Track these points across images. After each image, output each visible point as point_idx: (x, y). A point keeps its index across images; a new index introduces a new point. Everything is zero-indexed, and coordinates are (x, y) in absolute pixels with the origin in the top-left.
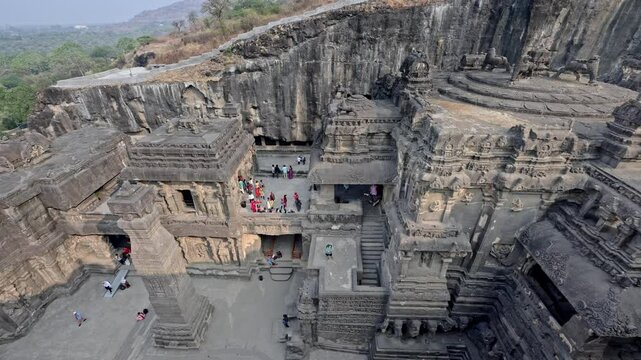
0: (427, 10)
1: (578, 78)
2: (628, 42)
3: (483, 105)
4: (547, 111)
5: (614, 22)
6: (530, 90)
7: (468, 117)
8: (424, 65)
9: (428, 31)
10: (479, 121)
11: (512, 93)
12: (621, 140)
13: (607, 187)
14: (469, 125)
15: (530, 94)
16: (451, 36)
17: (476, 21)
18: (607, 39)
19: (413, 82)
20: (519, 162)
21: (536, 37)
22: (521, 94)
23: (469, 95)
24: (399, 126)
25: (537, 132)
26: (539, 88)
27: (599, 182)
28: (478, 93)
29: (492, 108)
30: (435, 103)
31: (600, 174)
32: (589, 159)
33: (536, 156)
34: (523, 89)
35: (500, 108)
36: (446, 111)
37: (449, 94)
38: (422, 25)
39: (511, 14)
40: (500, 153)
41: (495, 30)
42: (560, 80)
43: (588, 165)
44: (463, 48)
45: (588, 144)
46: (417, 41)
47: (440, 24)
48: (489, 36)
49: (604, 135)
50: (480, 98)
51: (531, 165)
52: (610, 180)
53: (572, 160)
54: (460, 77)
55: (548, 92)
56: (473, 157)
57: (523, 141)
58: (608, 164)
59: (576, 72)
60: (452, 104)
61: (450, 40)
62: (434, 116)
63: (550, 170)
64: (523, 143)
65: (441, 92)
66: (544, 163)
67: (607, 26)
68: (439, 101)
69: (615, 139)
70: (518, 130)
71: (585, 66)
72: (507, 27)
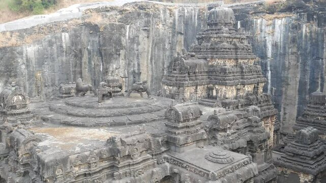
0: (19, 49)
1: (141, 95)
2: (163, 70)
3: (83, 126)
4: (128, 121)
5: (151, 59)
6: (114, 108)
7: (72, 138)
8: (20, 98)
9: (23, 67)
10: (81, 140)
11: (103, 112)
12: (175, 133)
13: (181, 169)
14: (73, 146)
15: (115, 111)
16: (47, 70)
17: (64, 58)
18: (152, 69)
19: (12, 115)
20: (121, 167)
21: (111, 69)
22: (109, 112)
23: (70, 119)
24: (7, 163)
25: (125, 140)
26: (119, 105)
27: (175, 167)
28: (77, 116)
29: (91, 127)
30: (39, 132)
31: (174, 161)
32: (165, 151)
33: (132, 159)
34: (109, 108)
35: (97, 126)
36: (51, 137)
37: (52, 121)
38: (18, 62)
39: (89, 53)
40: (105, 164)
41: (81, 65)
42: (131, 97)
43: (166, 155)
44: (59, 80)
45: (160, 140)
46: (15, 76)
47: (34, 61)
48: (78, 69)
49: (166, 132)
50: (79, 120)
51: (131, 167)
52: (180, 163)
53: (156, 155)
54: (60, 104)
55: (126, 107)
56: (85, 175)
57: (118, 150)
58: (175, 151)
59: (138, 92)
60: (56, 129)
61: (46, 74)
62: (41, 144)
63: (145, 168)
64: (119, 151)
65: (44, 120)
66: (139, 163)
67: (149, 61)
68: (43, 129)
69: (172, 133)
70: (111, 141)
71: (141, 86)
72: (90, 62)
